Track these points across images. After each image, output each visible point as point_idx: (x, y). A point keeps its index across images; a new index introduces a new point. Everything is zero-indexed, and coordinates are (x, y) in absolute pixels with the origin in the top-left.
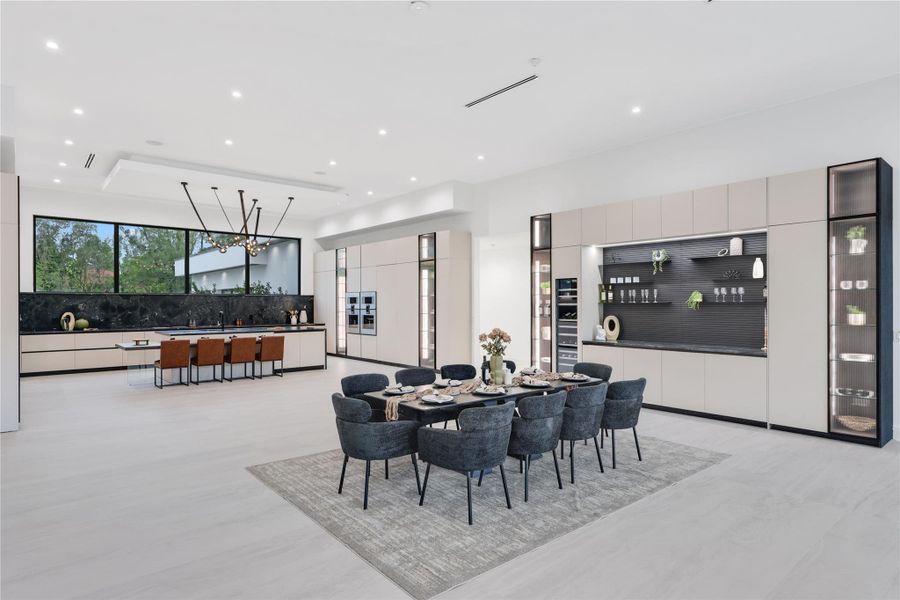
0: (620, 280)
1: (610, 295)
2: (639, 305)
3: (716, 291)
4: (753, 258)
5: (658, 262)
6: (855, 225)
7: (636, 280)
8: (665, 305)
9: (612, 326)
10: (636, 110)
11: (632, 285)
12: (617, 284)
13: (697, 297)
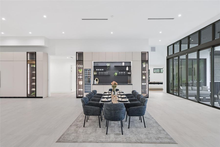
0: (99, 70)
1: (96, 73)
2: (103, 75)
3: (120, 73)
4: (126, 66)
5: (108, 66)
6: (144, 62)
7: (103, 70)
8: (109, 75)
9: (97, 80)
10: (112, 33)
11: (102, 71)
12: (98, 71)
13: (116, 74)
